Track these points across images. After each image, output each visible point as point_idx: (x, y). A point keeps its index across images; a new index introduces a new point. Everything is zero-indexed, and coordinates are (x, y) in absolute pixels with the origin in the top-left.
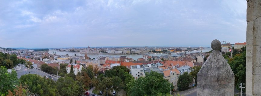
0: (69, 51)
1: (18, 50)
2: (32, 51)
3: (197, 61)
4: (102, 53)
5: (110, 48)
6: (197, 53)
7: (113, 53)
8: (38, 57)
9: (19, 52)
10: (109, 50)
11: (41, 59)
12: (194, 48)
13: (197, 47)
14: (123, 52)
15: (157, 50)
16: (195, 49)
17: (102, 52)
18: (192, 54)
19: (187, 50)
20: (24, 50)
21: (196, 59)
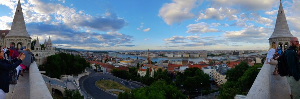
0: (128, 54)
1: (78, 52)
2: (92, 53)
3: (255, 62)
4: (162, 57)
5: (169, 52)
6: (255, 56)
7: (173, 56)
8: (100, 59)
9: (79, 53)
10: (168, 53)
11: (104, 61)
12: (250, 51)
13: (253, 51)
14: (182, 56)
15: (215, 54)
16: (252, 52)
17: (162, 55)
18: (250, 57)
19: (244, 54)
20: (83, 52)
21: (255, 60)
